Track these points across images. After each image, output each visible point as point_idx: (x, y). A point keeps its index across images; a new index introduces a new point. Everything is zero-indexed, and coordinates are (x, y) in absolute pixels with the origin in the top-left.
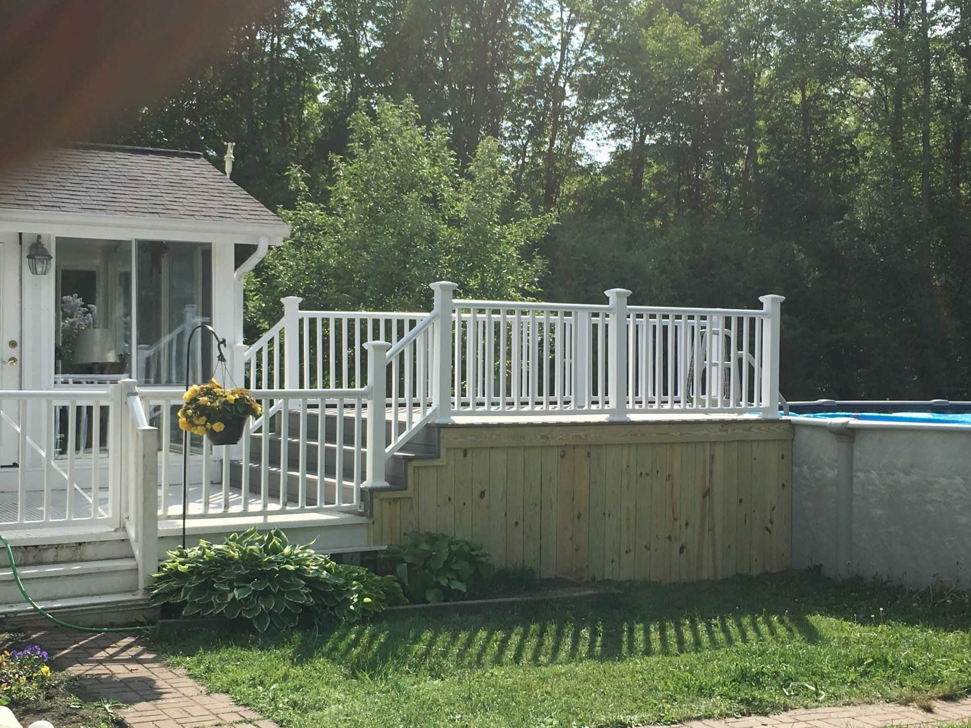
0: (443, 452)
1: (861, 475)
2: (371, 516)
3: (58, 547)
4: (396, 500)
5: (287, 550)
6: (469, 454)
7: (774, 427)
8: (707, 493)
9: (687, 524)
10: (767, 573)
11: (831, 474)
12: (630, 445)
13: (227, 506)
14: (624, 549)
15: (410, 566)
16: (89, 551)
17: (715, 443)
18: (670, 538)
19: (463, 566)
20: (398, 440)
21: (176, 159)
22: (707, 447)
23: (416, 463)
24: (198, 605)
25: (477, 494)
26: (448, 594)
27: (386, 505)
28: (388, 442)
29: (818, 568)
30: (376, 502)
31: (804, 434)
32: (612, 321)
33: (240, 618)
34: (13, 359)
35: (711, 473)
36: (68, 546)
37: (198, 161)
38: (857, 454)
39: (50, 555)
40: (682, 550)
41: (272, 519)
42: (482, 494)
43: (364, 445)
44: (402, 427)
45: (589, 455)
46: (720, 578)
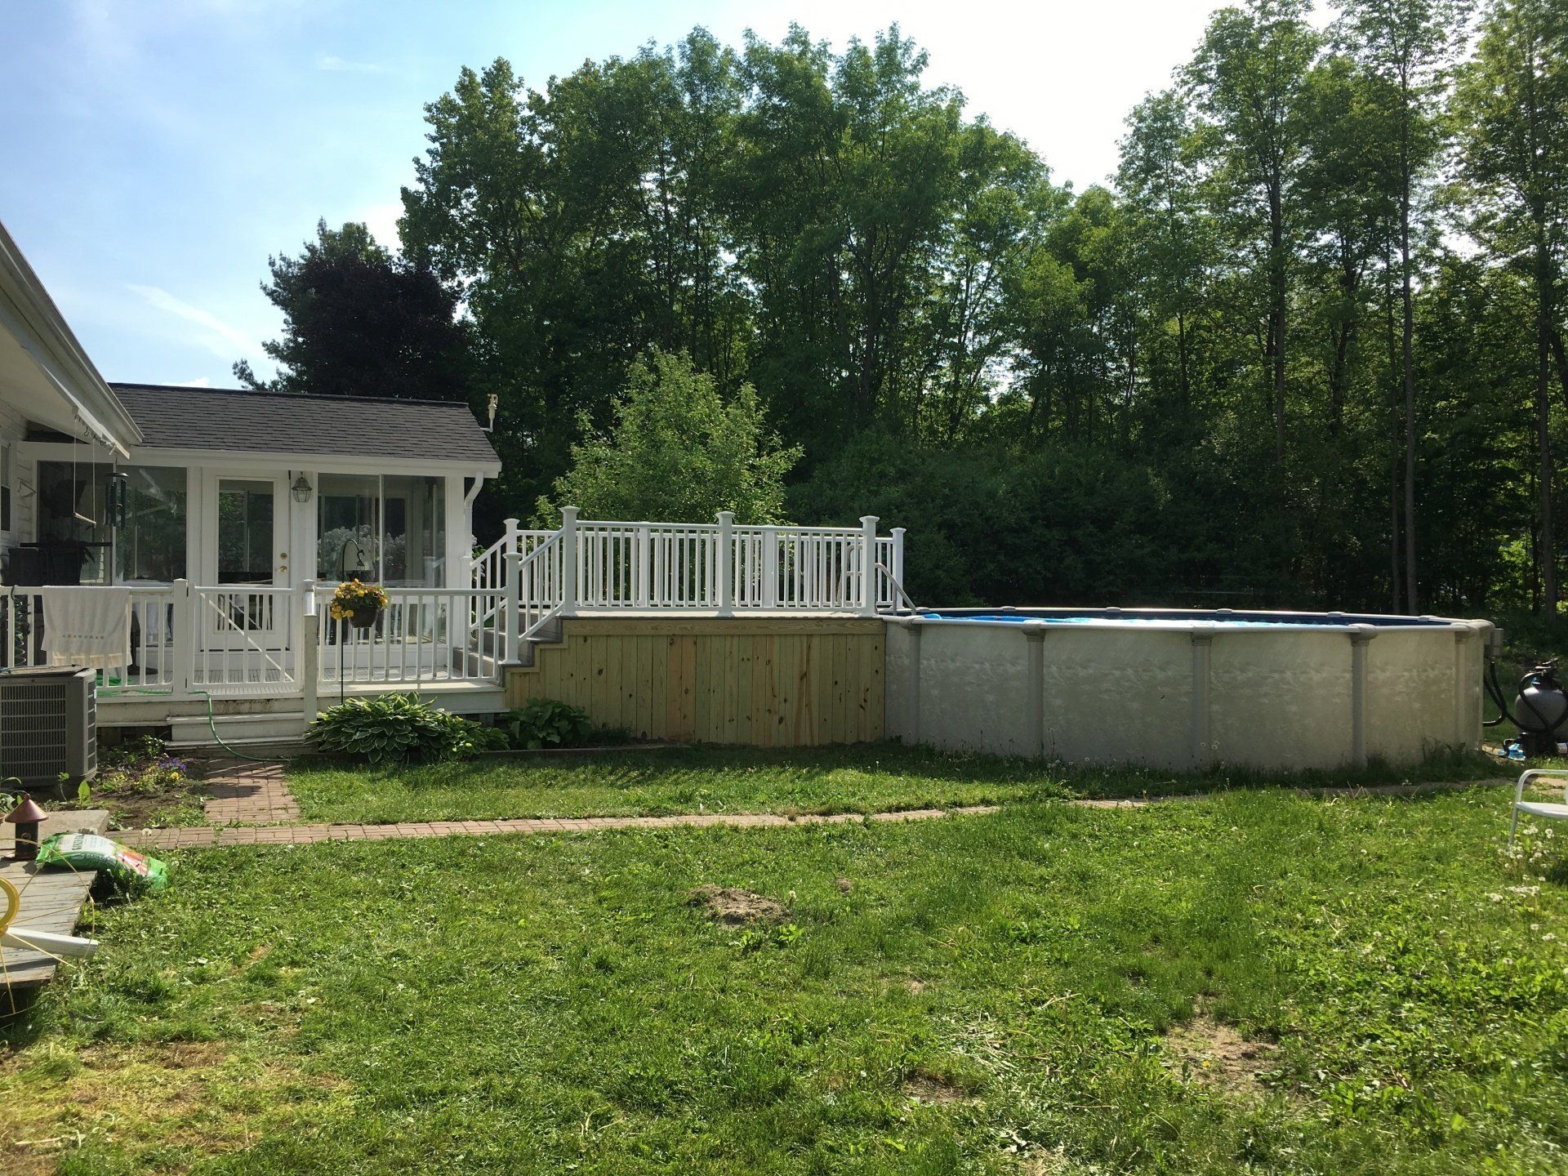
0: (565, 638)
1: (925, 662)
2: (504, 686)
3: (251, 701)
4: (525, 674)
5: (407, 707)
6: (589, 641)
7: (867, 624)
8: (804, 676)
9: (785, 700)
10: (861, 742)
11: (906, 661)
12: (732, 636)
13: (387, 676)
14: (727, 718)
15: (522, 723)
16: (276, 706)
17: (811, 635)
18: (769, 711)
19: (564, 725)
20: (529, 629)
21: (444, 409)
22: (805, 639)
23: (542, 646)
24: (332, 743)
25: (596, 671)
26: (546, 744)
27: (516, 677)
28: (522, 630)
29: (899, 738)
30: (508, 676)
31: (892, 629)
32: (719, 537)
33: (359, 752)
34: (285, 568)
35: (808, 660)
36: (259, 701)
37: (461, 410)
38: (922, 643)
39: (245, 708)
40: (781, 720)
41: (424, 686)
42: (600, 672)
43: (502, 628)
44: (534, 618)
45: (695, 643)
46: (817, 744)
